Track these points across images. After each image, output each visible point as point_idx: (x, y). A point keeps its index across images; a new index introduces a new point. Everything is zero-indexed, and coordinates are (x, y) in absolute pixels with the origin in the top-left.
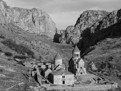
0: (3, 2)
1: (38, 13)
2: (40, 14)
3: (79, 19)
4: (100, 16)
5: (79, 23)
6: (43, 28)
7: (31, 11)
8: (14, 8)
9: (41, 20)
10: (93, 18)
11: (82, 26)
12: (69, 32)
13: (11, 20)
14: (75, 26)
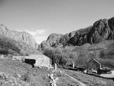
0: (5, 26)
1: (26, 34)
2: (27, 34)
3: (49, 37)
4: (59, 36)
5: (49, 39)
6: (28, 42)
7: (22, 33)
8: (12, 31)
9: (28, 38)
10: (56, 37)
11: (51, 41)
12: (43, 44)
13: (9, 37)
14: (47, 41)
